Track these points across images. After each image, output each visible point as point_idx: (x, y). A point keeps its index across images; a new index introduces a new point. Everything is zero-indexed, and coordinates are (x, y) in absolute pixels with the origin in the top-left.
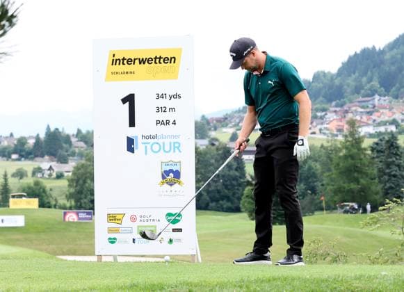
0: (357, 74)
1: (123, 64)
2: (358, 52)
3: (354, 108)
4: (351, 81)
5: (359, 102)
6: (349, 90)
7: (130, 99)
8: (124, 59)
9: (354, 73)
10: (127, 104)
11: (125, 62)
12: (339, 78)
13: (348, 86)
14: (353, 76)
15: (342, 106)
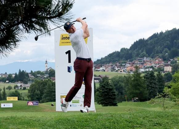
0: (137, 49)
1: (66, 39)
2: (138, 41)
3: (136, 62)
4: (135, 52)
5: (138, 60)
6: (134, 55)
7: (69, 52)
8: (66, 37)
9: (136, 49)
10: (68, 54)
11: (67, 38)
12: (131, 51)
13: (134, 54)
14: (136, 50)
15: (132, 61)
